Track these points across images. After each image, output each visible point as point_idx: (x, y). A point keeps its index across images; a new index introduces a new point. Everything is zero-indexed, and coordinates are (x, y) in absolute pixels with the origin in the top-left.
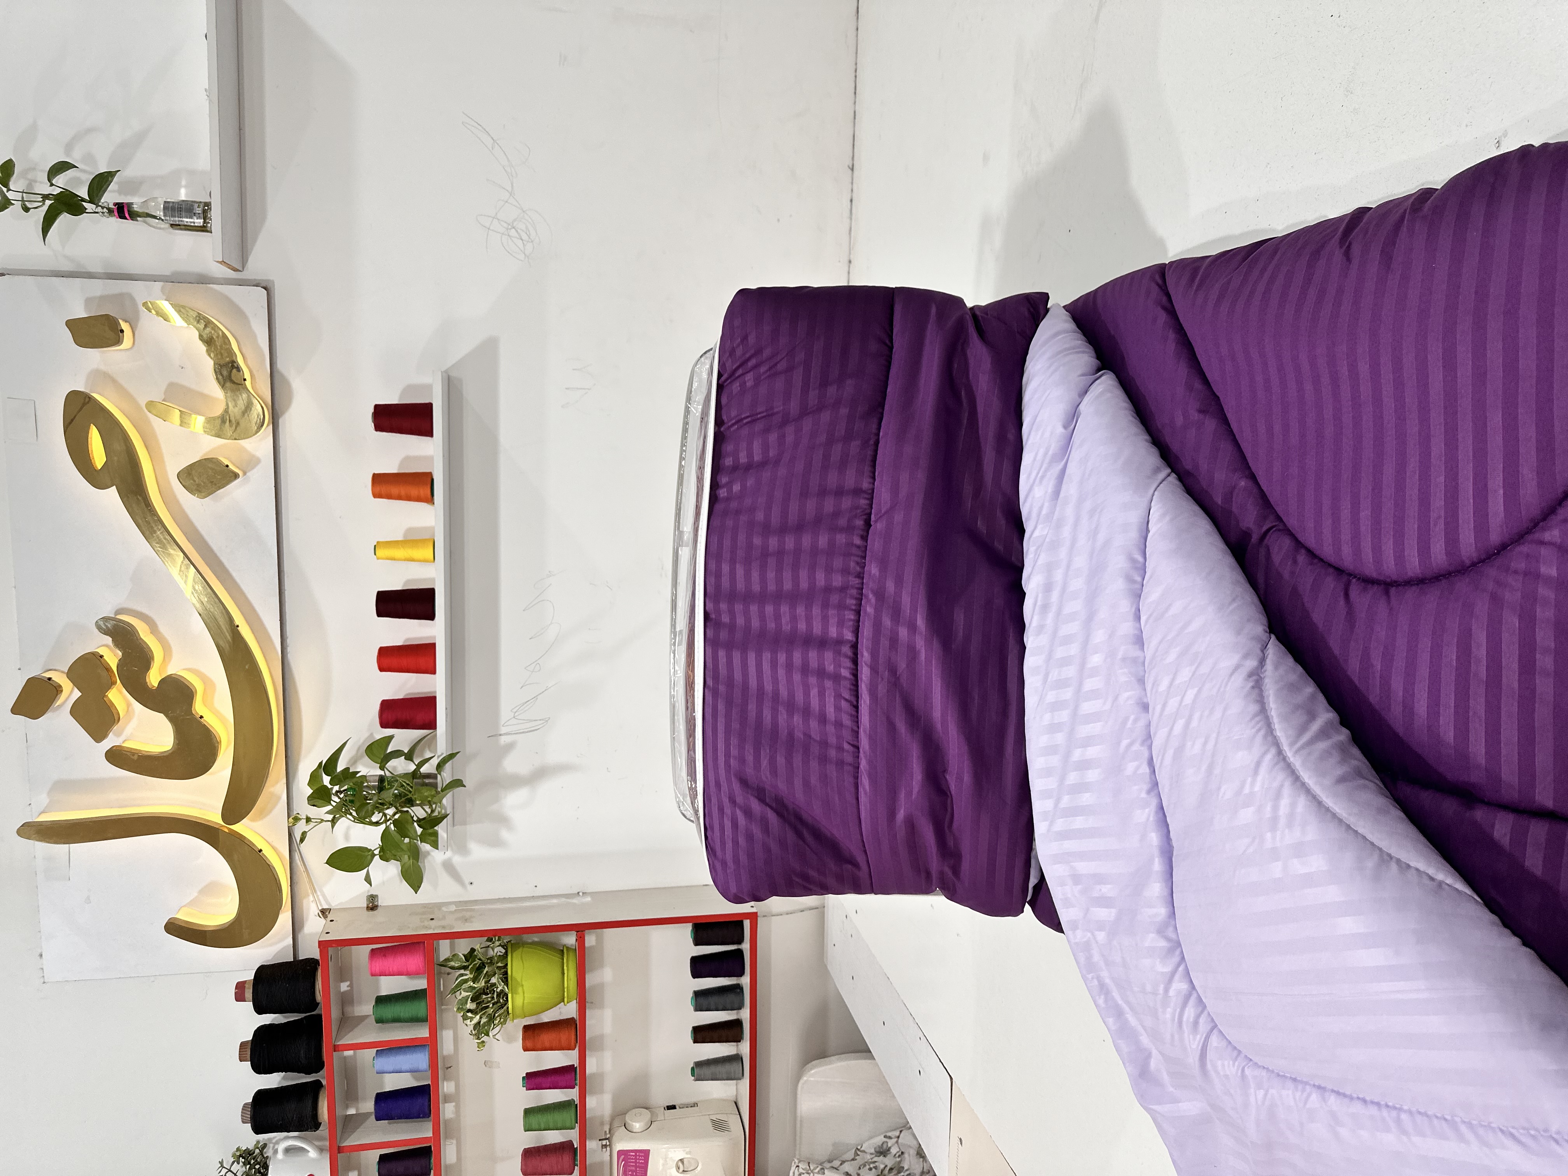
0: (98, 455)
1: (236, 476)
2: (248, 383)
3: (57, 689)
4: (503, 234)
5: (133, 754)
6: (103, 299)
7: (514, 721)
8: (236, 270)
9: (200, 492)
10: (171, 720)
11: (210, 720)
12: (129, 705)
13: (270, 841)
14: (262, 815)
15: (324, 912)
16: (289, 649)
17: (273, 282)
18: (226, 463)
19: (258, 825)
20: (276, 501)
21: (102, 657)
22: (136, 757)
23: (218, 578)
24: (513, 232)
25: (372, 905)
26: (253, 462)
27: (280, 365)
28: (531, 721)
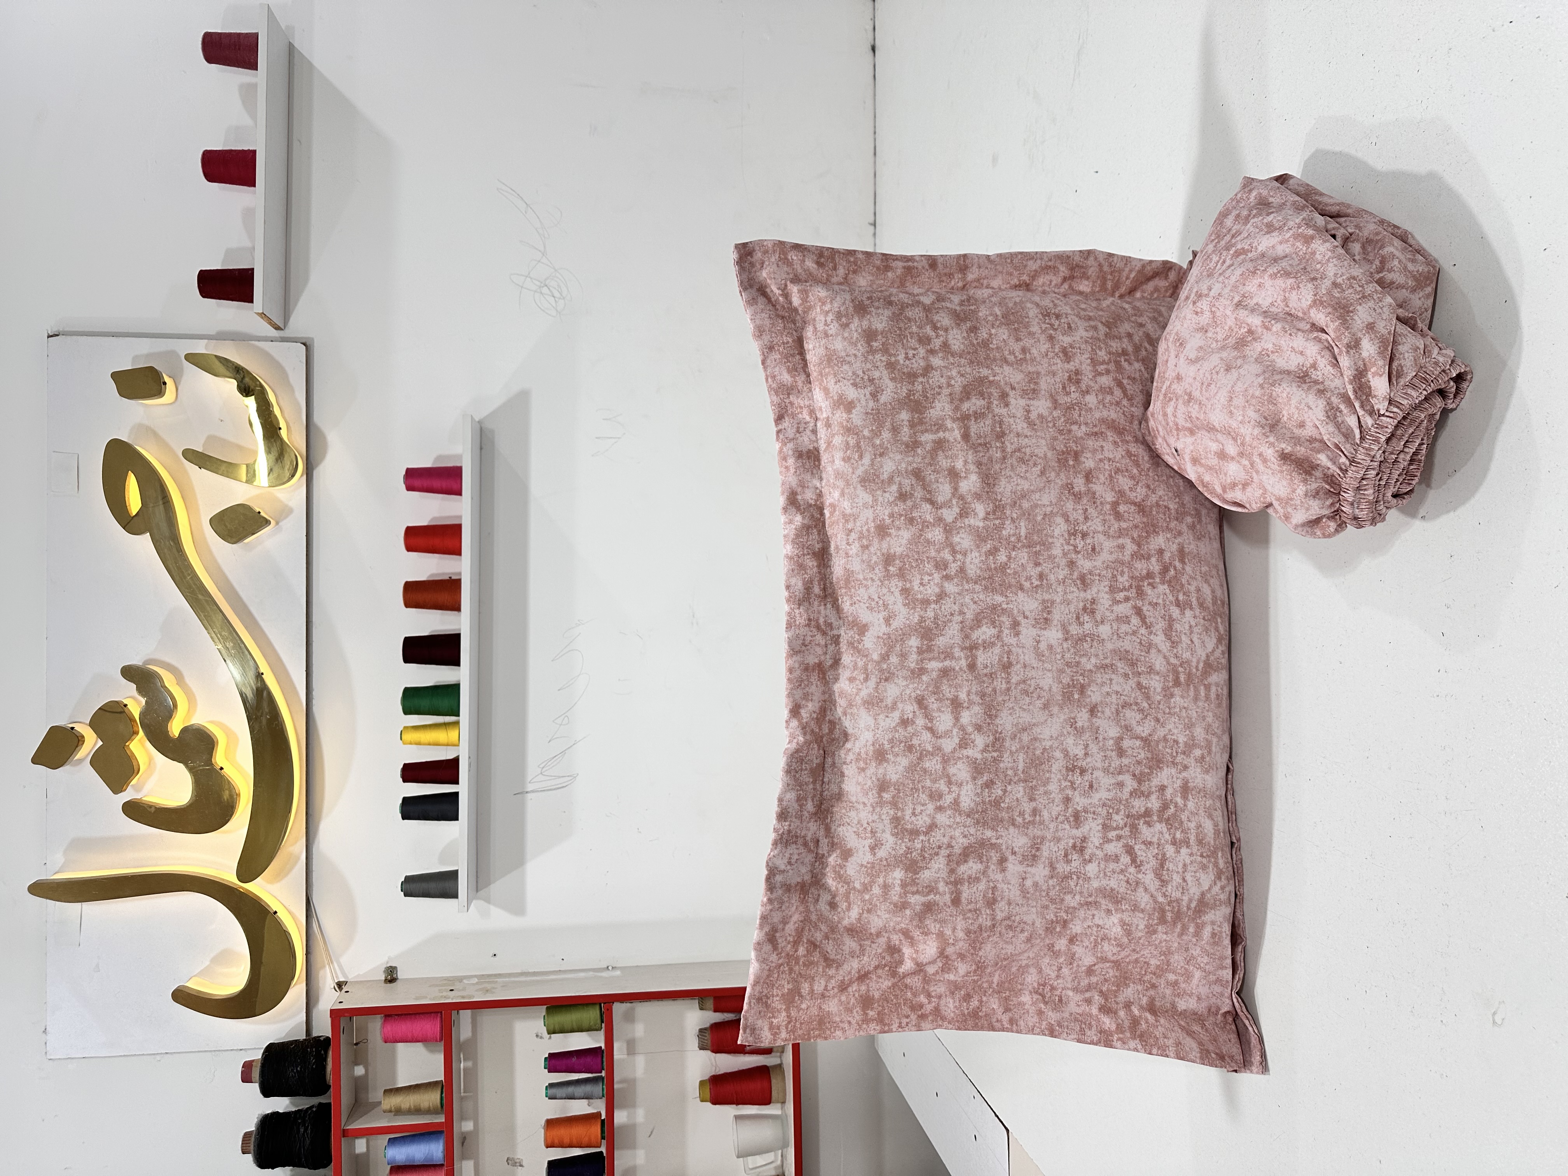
0: (134, 501)
1: (267, 522)
2: (284, 433)
3: (79, 740)
4: (535, 291)
5: (151, 807)
6: (149, 356)
7: (541, 778)
8: (277, 328)
9: (231, 537)
10: (190, 770)
11: (230, 772)
12: (151, 759)
13: (287, 905)
14: (280, 876)
15: (340, 985)
16: (314, 702)
17: (313, 339)
18: (258, 510)
19: (276, 888)
20: (307, 551)
21: (126, 705)
22: (153, 810)
23: (246, 628)
24: (545, 290)
25: (391, 976)
26: (285, 512)
27: (317, 418)
28: (560, 777)
